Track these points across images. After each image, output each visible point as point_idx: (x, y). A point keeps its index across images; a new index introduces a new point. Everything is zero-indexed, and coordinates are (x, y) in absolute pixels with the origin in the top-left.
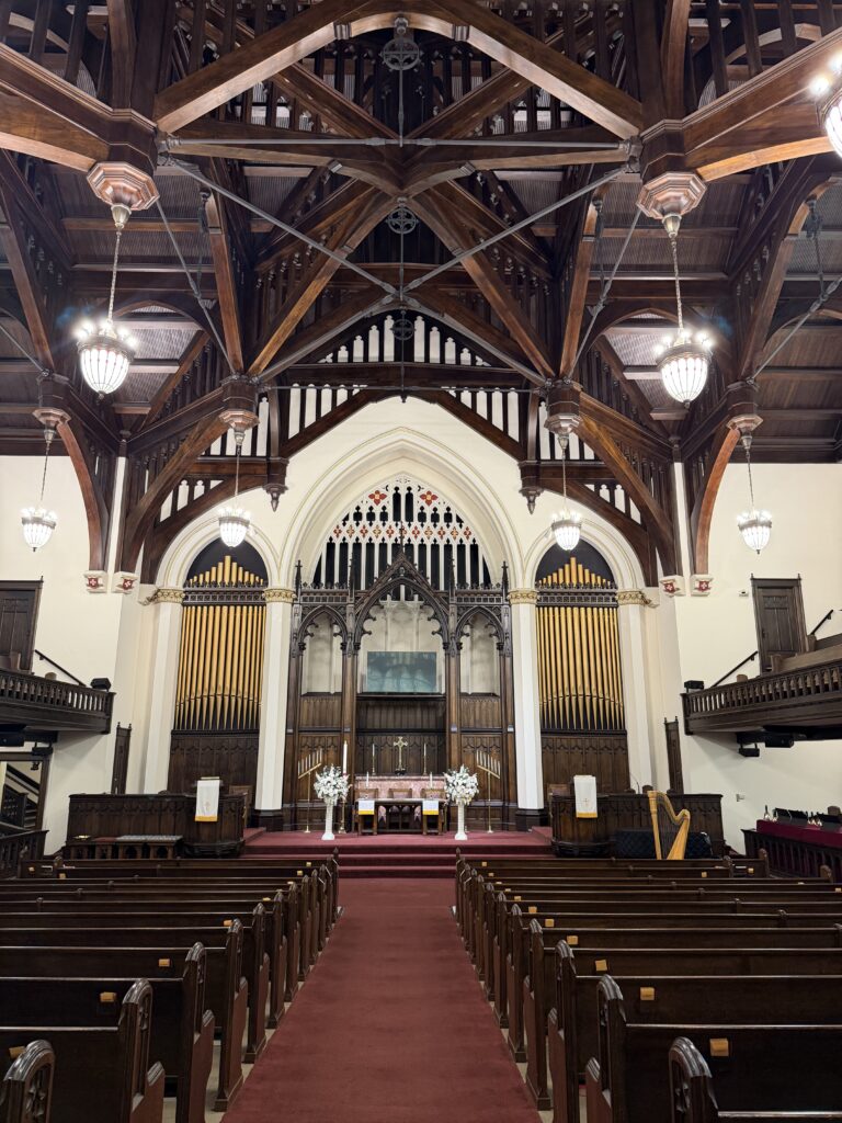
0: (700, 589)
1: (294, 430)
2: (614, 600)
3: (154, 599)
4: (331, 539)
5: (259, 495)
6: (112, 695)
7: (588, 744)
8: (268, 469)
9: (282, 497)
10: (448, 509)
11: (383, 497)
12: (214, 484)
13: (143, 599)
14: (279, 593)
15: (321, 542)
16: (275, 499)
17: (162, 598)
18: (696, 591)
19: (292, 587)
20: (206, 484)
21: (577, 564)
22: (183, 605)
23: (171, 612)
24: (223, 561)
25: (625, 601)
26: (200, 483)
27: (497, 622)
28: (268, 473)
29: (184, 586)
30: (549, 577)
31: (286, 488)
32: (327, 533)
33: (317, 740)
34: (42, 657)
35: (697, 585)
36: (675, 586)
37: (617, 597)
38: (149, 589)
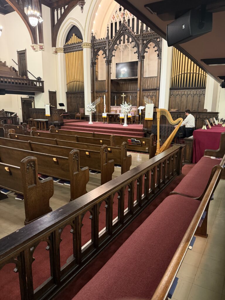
3: (56, 52)
4: (112, 21)
6: (43, 82)
12: (66, 7)
13: (53, 52)
14: (87, 44)
16: (82, 8)
19: (89, 42)
22: (65, 53)
23: (61, 56)
24: (73, 36)
26: (63, 8)
27: (158, 44)
29: (64, 46)
31: (85, 3)
34: (29, 72)
38: (54, 49)
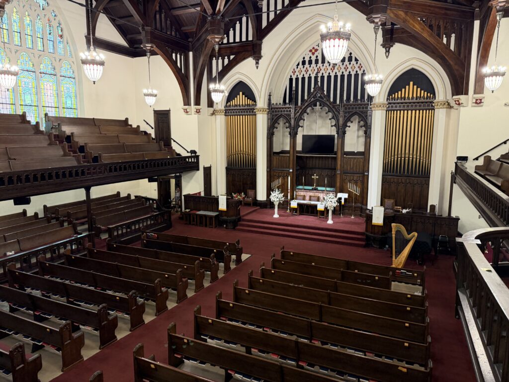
0: (476, 103)
1: (264, 24)
2: (432, 105)
3: (213, 114)
4: (291, 76)
5: (250, 61)
6: (198, 156)
7: (408, 181)
8: (253, 48)
9: (260, 61)
10: (351, 54)
11: (316, 50)
12: (232, 57)
13: (209, 114)
15: (286, 78)
16: (257, 63)
17: (216, 114)
18: (474, 104)
20: (229, 58)
21: (414, 85)
22: (225, 115)
23: (221, 119)
24: (239, 95)
25: (438, 107)
26: (226, 57)
27: (365, 119)
28: (253, 50)
29: (225, 107)
30: (396, 94)
31: (262, 57)
32: (288, 73)
33: (280, 174)
34: (174, 141)
35: (474, 101)
36: (461, 102)
37: (433, 105)
38: (211, 110)
